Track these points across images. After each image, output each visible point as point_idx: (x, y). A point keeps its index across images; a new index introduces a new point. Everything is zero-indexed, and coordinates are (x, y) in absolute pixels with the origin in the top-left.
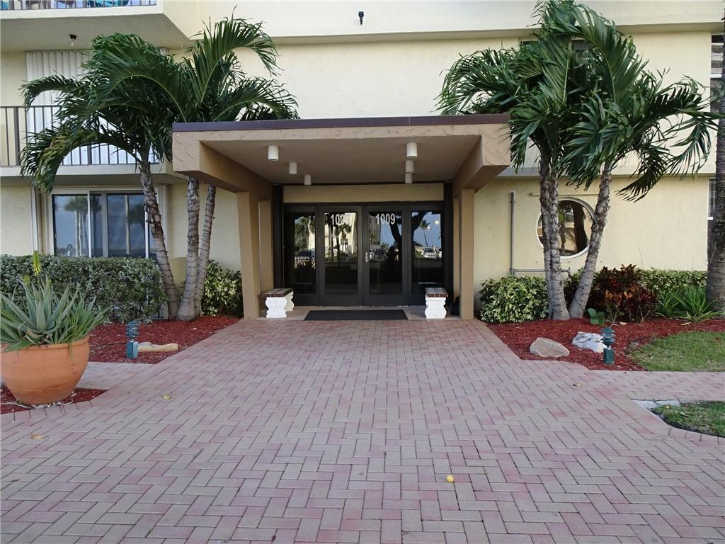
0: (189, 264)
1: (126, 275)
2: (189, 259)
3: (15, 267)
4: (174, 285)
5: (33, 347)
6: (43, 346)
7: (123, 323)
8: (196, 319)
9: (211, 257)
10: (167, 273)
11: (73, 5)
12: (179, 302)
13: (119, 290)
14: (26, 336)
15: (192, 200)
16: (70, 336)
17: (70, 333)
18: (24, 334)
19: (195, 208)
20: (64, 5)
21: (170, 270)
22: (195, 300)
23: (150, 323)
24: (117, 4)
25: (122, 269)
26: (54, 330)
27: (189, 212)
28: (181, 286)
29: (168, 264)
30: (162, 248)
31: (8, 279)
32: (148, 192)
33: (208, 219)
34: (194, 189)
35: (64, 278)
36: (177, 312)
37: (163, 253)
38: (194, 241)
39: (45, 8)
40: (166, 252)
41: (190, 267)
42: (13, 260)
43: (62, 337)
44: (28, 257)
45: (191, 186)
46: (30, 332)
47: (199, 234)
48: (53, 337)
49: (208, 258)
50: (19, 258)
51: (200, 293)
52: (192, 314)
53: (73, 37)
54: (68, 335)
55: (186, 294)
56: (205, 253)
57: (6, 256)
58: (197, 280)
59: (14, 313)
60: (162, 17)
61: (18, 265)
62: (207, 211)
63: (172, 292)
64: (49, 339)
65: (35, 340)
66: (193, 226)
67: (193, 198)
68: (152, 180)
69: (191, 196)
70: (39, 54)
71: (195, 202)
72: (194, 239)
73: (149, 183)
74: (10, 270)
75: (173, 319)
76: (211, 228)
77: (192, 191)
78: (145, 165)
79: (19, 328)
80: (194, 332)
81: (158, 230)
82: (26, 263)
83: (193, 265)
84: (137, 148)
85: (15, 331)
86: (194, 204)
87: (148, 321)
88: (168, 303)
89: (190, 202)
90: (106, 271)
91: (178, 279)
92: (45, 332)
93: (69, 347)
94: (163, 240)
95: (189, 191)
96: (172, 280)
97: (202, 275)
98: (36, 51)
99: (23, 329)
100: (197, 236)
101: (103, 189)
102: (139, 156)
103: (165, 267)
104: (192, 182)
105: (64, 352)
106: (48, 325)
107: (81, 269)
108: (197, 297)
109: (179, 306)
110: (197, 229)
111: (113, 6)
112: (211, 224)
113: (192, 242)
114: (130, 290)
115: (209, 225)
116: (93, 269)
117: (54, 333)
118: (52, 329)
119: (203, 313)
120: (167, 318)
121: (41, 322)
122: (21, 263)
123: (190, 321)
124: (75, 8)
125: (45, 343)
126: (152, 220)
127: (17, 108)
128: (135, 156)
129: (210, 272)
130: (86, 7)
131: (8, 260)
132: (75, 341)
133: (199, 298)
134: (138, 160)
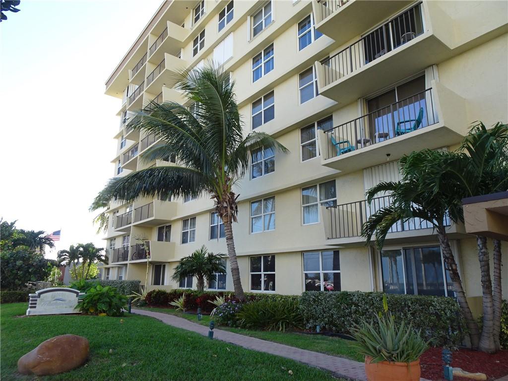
0: (486, 304)
1: (435, 310)
2: (485, 300)
3: (364, 299)
4: (473, 320)
5: (385, 362)
6: (392, 363)
7: (435, 347)
8: (496, 352)
9: (503, 298)
10: (467, 310)
11: (388, 137)
12: (480, 336)
13: (430, 321)
14: (381, 353)
15: (482, 252)
16: (408, 358)
17: (408, 355)
18: (380, 351)
19: (485, 259)
20: (383, 139)
21: (468, 308)
22: (493, 335)
23: (457, 350)
24: (413, 129)
25: (432, 305)
26: (398, 352)
27: (480, 261)
28: (479, 321)
29: (466, 302)
30: (460, 290)
31: (361, 307)
32: (445, 248)
33: (496, 266)
34: (482, 244)
35: (393, 309)
36: (478, 344)
37: (461, 294)
38: (487, 284)
39: (373, 144)
40: (464, 293)
41: (486, 307)
42: (362, 295)
43: (403, 358)
44: (371, 293)
45: (479, 242)
46: (384, 351)
47: (491, 279)
48: (397, 356)
49: (501, 298)
50: (366, 293)
51: (497, 329)
52: (493, 347)
53: (388, 155)
54: (407, 357)
55: (485, 329)
56: (497, 295)
57: (358, 291)
58: (494, 317)
59: (373, 336)
60: (444, 128)
61: (365, 298)
62: (495, 260)
63: (472, 326)
64: (395, 358)
65: (387, 357)
66: (486, 273)
67: (483, 251)
68: (447, 238)
69: (481, 249)
70: (370, 169)
71: (485, 254)
72: (487, 283)
73: (445, 241)
74: (361, 301)
75: (475, 350)
76: (500, 273)
77: (481, 246)
78: (441, 228)
79: (377, 347)
80: (497, 364)
81: (455, 276)
82: (370, 297)
83: (489, 305)
84: (435, 217)
85: (375, 349)
86: (484, 255)
87: (455, 348)
88: (470, 335)
89: (481, 254)
90: (420, 306)
91: (476, 315)
92: (393, 352)
93: (407, 366)
94: (460, 284)
95: (479, 245)
96: (471, 316)
97: (498, 314)
98: (368, 168)
99: (379, 348)
100: (490, 281)
101: (411, 246)
102: (435, 222)
103: (464, 305)
104: (481, 238)
105: (404, 369)
106: (394, 348)
107: (403, 303)
108: (495, 332)
109: (480, 339)
110: (489, 275)
111: (411, 131)
112: (500, 270)
113: (485, 286)
114: (439, 322)
115: (498, 271)
116: (411, 304)
117: (398, 354)
118: (396, 350)
119: (502, 347)
120: (470, 347)
121: (390, 344)
122: (367, 297)
123: (491, 354)
124: (389, 139)
125: (393, 360)
126: (450, 268)
127: (361, 202)
128: (433, 222)
129: (504, 311)
130: (395, 137)
131: (360, 295)
132: (411, 361)
133: (498, 334)
134: (436, 225)
